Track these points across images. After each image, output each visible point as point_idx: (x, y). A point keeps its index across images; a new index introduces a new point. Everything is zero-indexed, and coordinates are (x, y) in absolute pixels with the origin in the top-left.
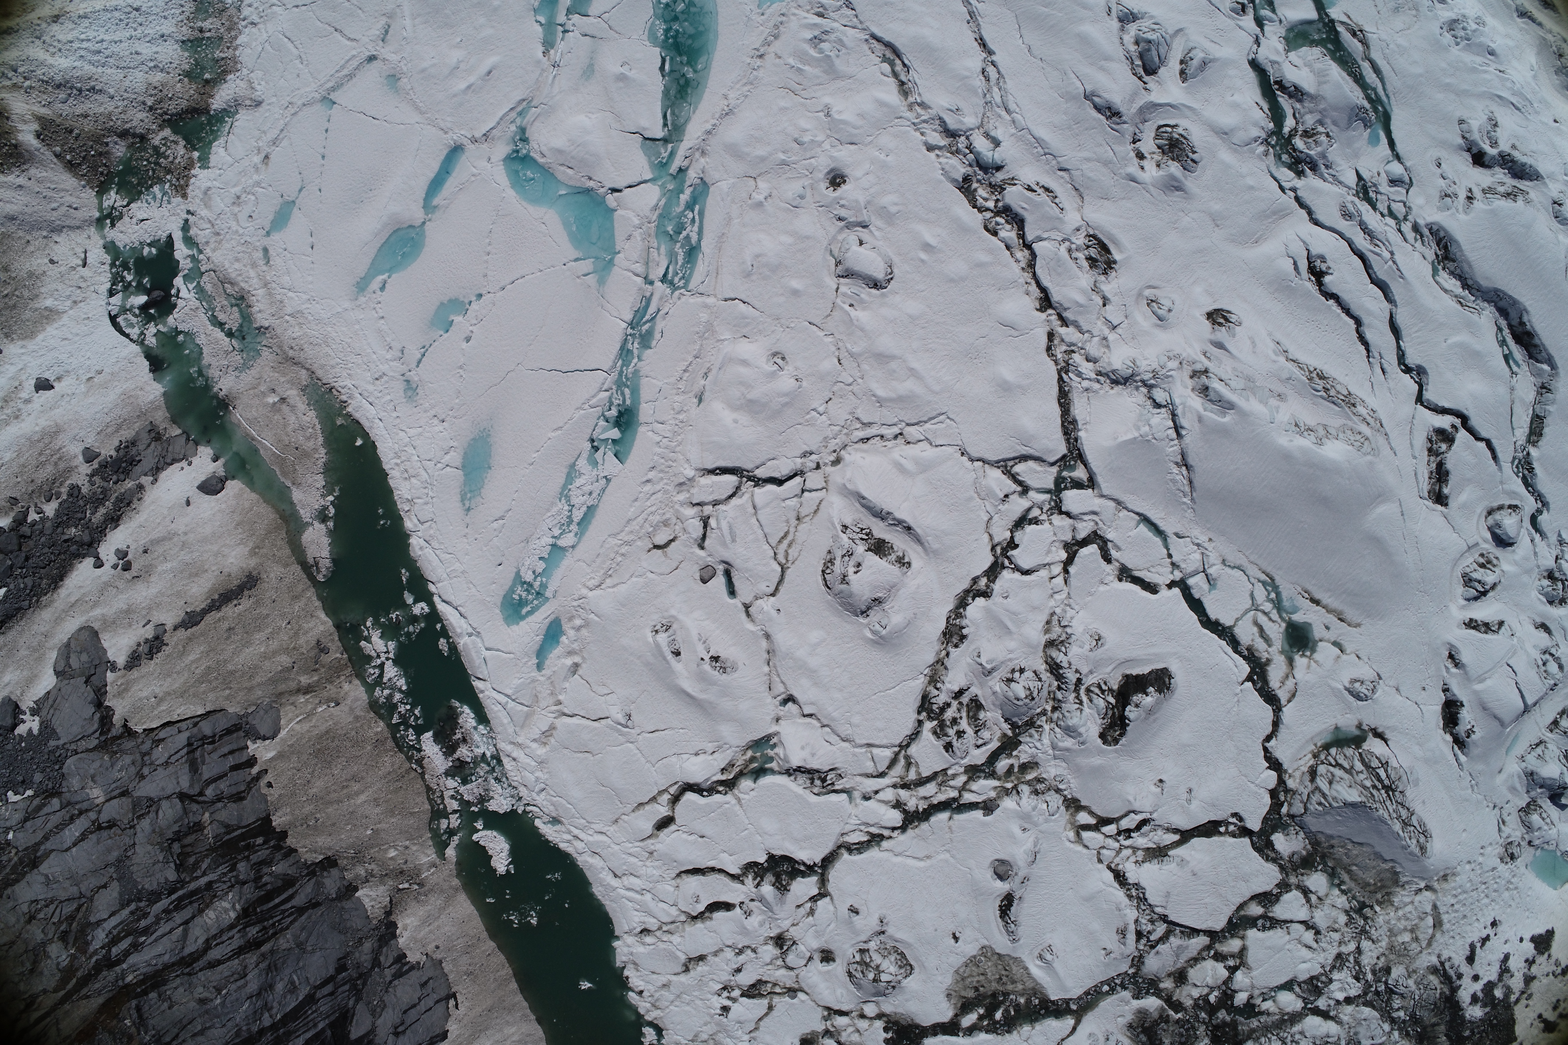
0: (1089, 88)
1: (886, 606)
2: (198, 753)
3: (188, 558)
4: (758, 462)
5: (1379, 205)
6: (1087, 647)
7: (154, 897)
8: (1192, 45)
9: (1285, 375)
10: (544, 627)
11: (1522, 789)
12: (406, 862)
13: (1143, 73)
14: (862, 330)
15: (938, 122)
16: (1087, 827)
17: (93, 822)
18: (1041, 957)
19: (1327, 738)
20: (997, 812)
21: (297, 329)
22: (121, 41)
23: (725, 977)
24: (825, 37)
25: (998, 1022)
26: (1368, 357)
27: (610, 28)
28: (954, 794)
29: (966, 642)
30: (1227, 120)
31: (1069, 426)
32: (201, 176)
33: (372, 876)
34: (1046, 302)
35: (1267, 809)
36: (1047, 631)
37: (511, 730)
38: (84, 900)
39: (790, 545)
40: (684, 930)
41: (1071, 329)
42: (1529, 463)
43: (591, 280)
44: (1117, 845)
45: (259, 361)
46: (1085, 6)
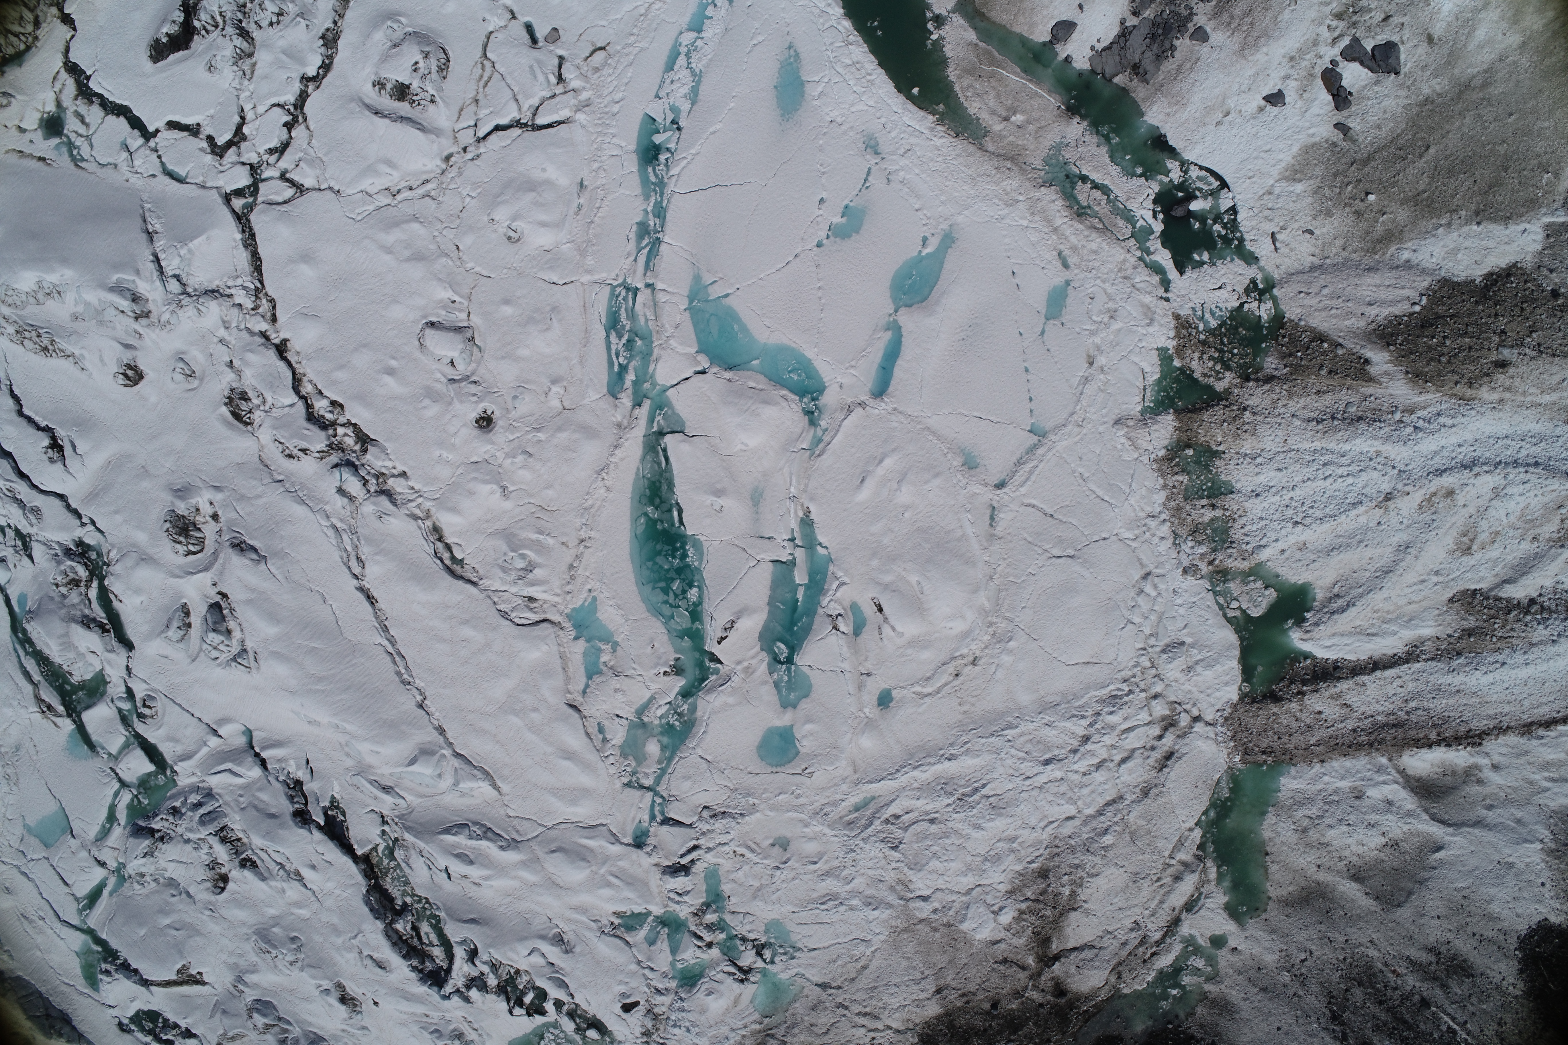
0: (262, 566)
1: (389, 44)
4: (519, 140)
5: (13, 534)
6: (218, 58)
8: (183, 646)
9: (74, 340)
13: (221, 602)
14: (440, 280)
15: (399, 502)
19: (27, 55)
21: (1008, 189)
22: (1304, 482)
24: (521, 573)
26: (11, 385)
27: (744, 550)
29: (320, 34)
30: (144, 574)
31: (251, 242)
32: (1163, 339)
34: (281, 349)
36: (254, 65)
39: (481, 76)
41: (257, 329)
43: (708, 279)
45: (1044, 155)
46: (276, 655)
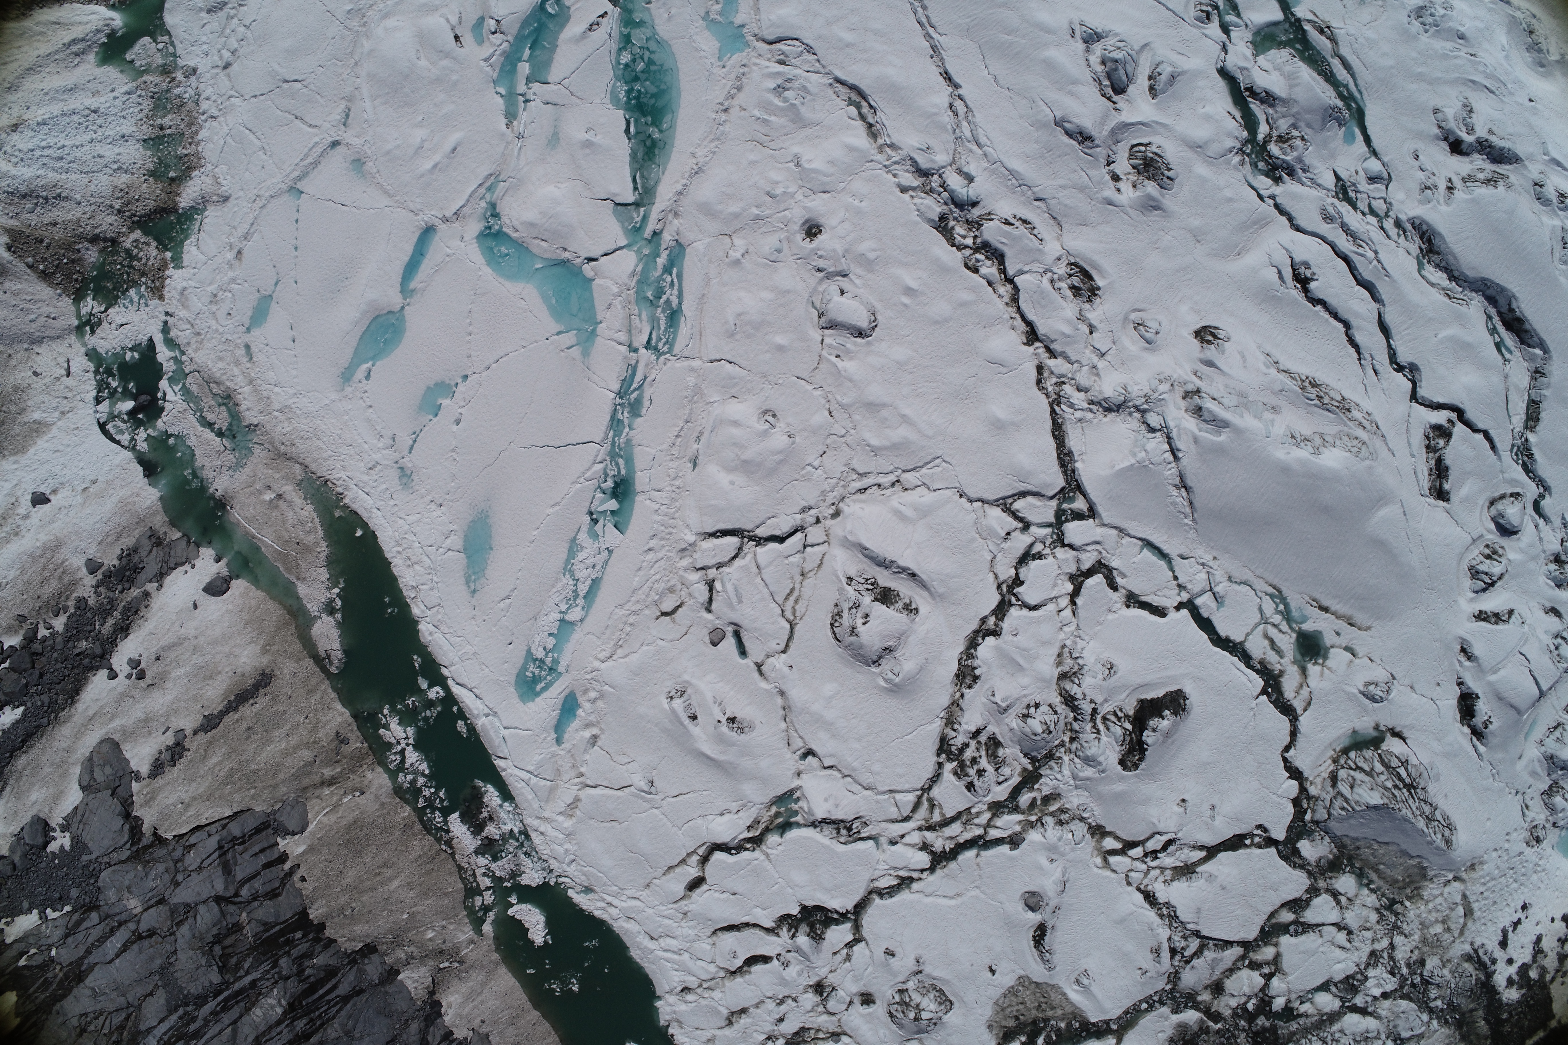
0: (1059, 115)
1: (897, 654)
2: (229, 855)
3: (200, 661)
4: (758, 522)
5: (1359, 204)
6: (1100, 677)
7: (201, 1000)
8: (1159, 59)
9: (1277, 387)
10: (560, 701)
11: (1543, 773)
12: (444, 942)
13: (1112, 93)
14: (851, 380)
15: (909, 162)
16: (1113, 852)
17: (134, 932)
18: (1078, 982)
19: (1345, 742)
20: (1023, 846)
21: (286, 424)
22: (82, 145)
23: (768, 1027)
24: (788, 85)
26: (1360, 359)
27: (572, 94)
28: (979, 831)
29: (979, 682)
30: (1200, 133)
31: (1065, 458)
32: (175, 277)
33: (413, 958)
34: (1032, 335)
35: (1291, 817)
36: (1059, 664)
37: (536, 805)
38: (132, 1009)
39: (796, 602)
40: (724, 986)
41: (1060, 361)
42: (1528, 449)
43: (576, 352)
44: (1144, 867)
45: (251, 459)
46: (1048, 30)
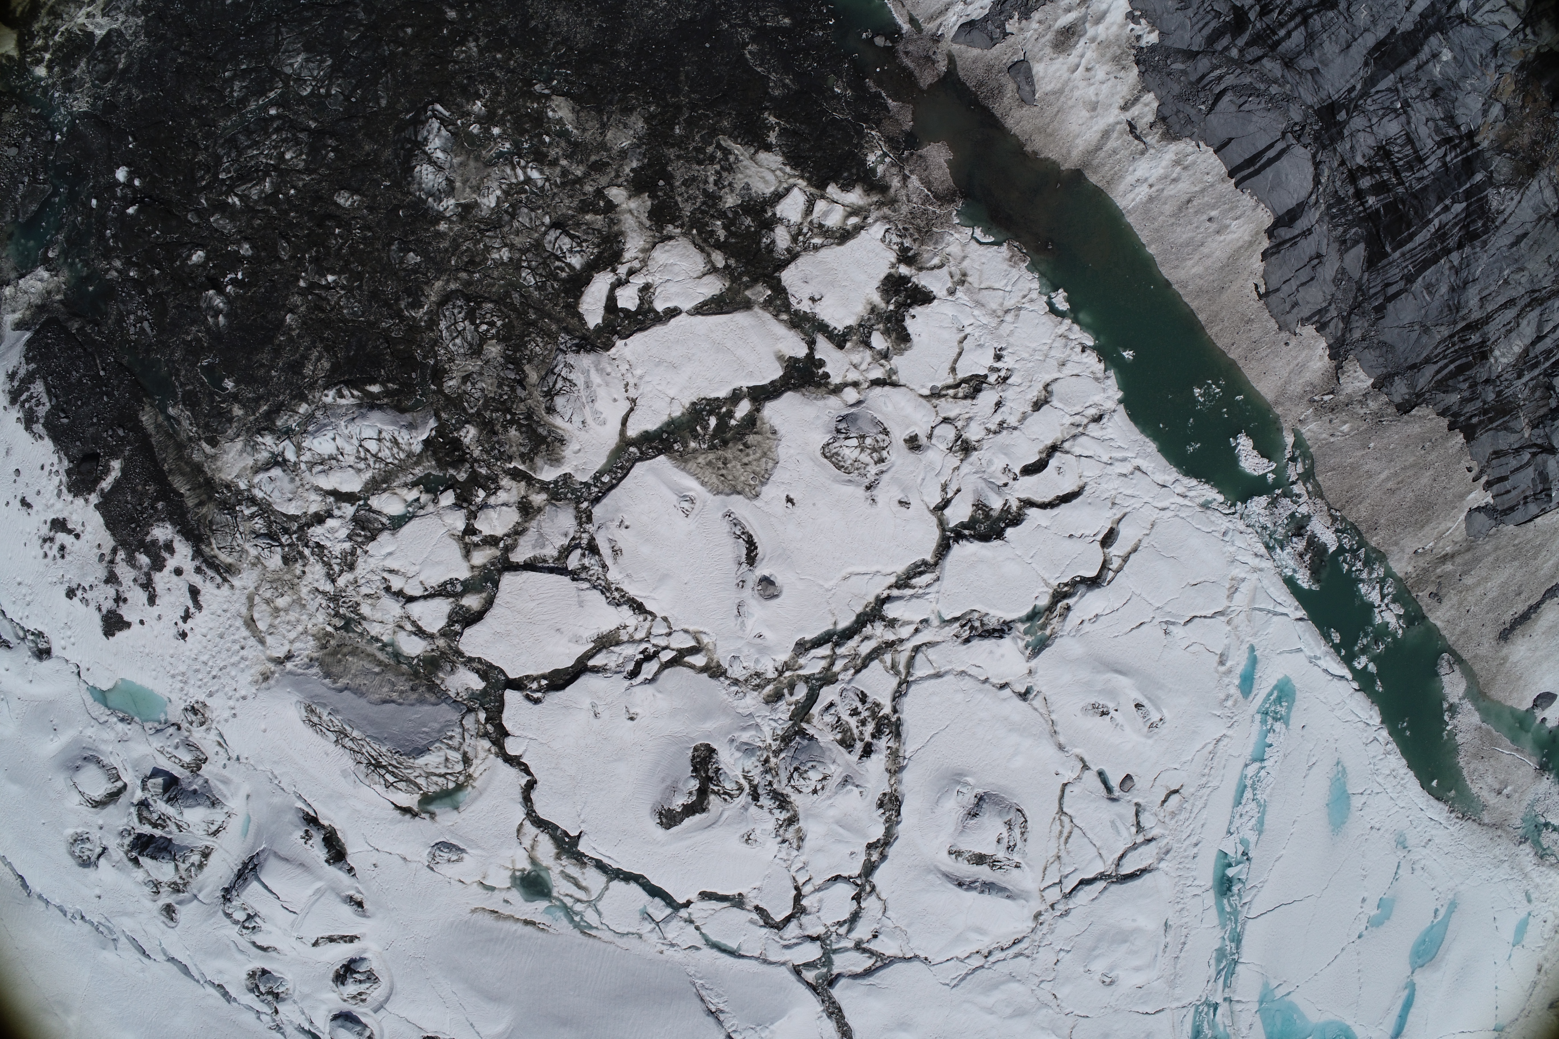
4: (1106, 893)
6: (758, 832)
10: (1256, 687)
12: (1331, 421)
16: (694, 651)
18: (692, 501)
20: (792, 646)
21: (1498, 853)
23: (1010, 394)
25: (710, 413)
28: (840, 651)
29: (877, 801)
31: (835, 1012)
35: (505, 715)
36: (799, 830)
39: (1061, 832)
40: (1062, 433)
43: (1274, 983)
44: (654, 641)
45: (1522, 815)
